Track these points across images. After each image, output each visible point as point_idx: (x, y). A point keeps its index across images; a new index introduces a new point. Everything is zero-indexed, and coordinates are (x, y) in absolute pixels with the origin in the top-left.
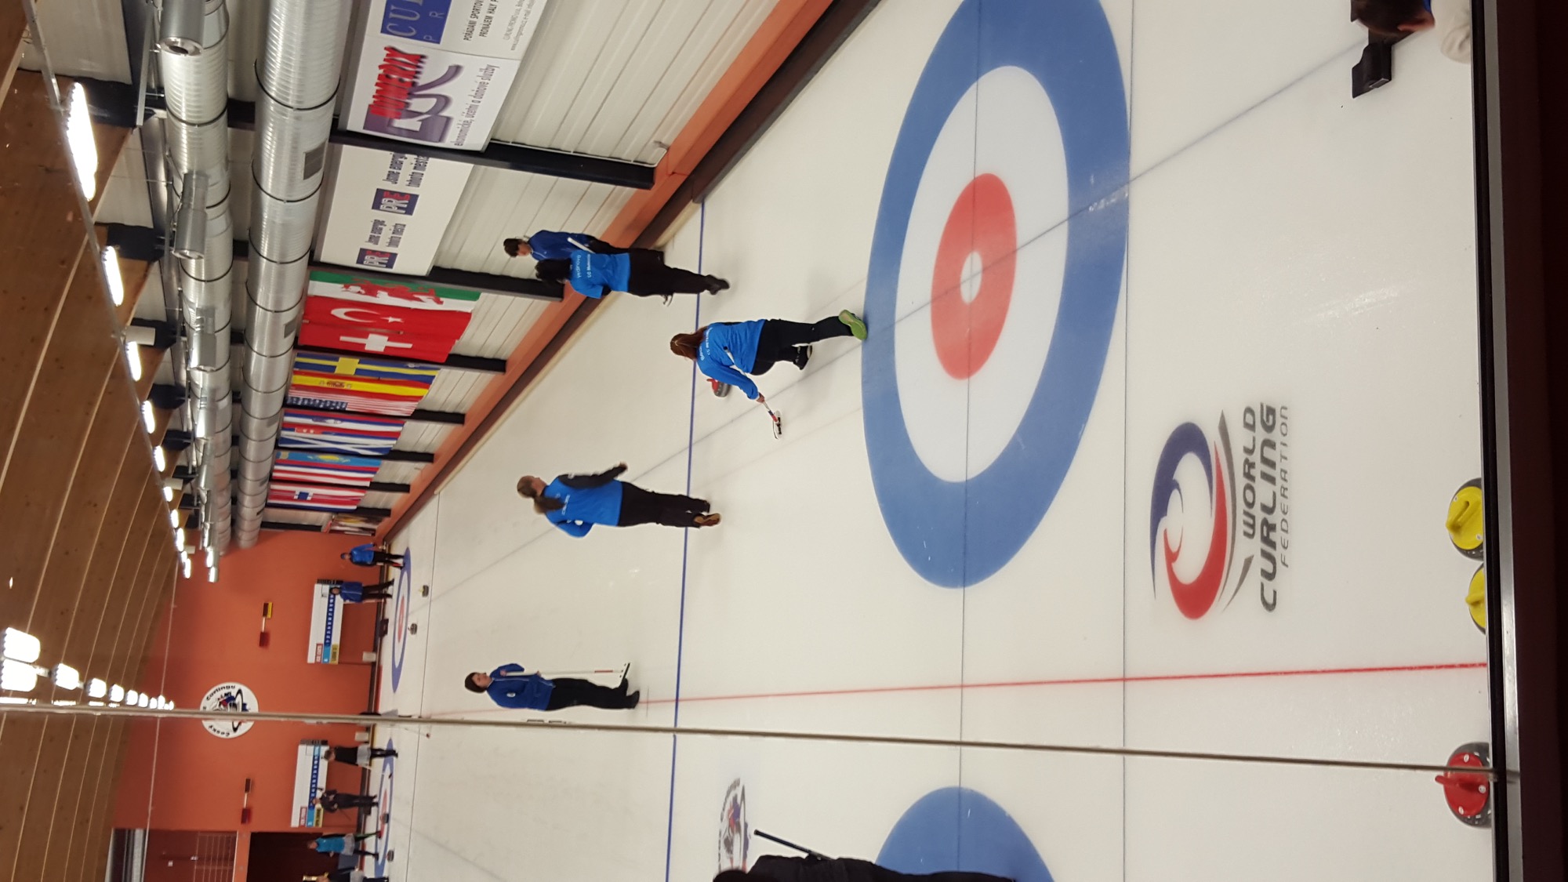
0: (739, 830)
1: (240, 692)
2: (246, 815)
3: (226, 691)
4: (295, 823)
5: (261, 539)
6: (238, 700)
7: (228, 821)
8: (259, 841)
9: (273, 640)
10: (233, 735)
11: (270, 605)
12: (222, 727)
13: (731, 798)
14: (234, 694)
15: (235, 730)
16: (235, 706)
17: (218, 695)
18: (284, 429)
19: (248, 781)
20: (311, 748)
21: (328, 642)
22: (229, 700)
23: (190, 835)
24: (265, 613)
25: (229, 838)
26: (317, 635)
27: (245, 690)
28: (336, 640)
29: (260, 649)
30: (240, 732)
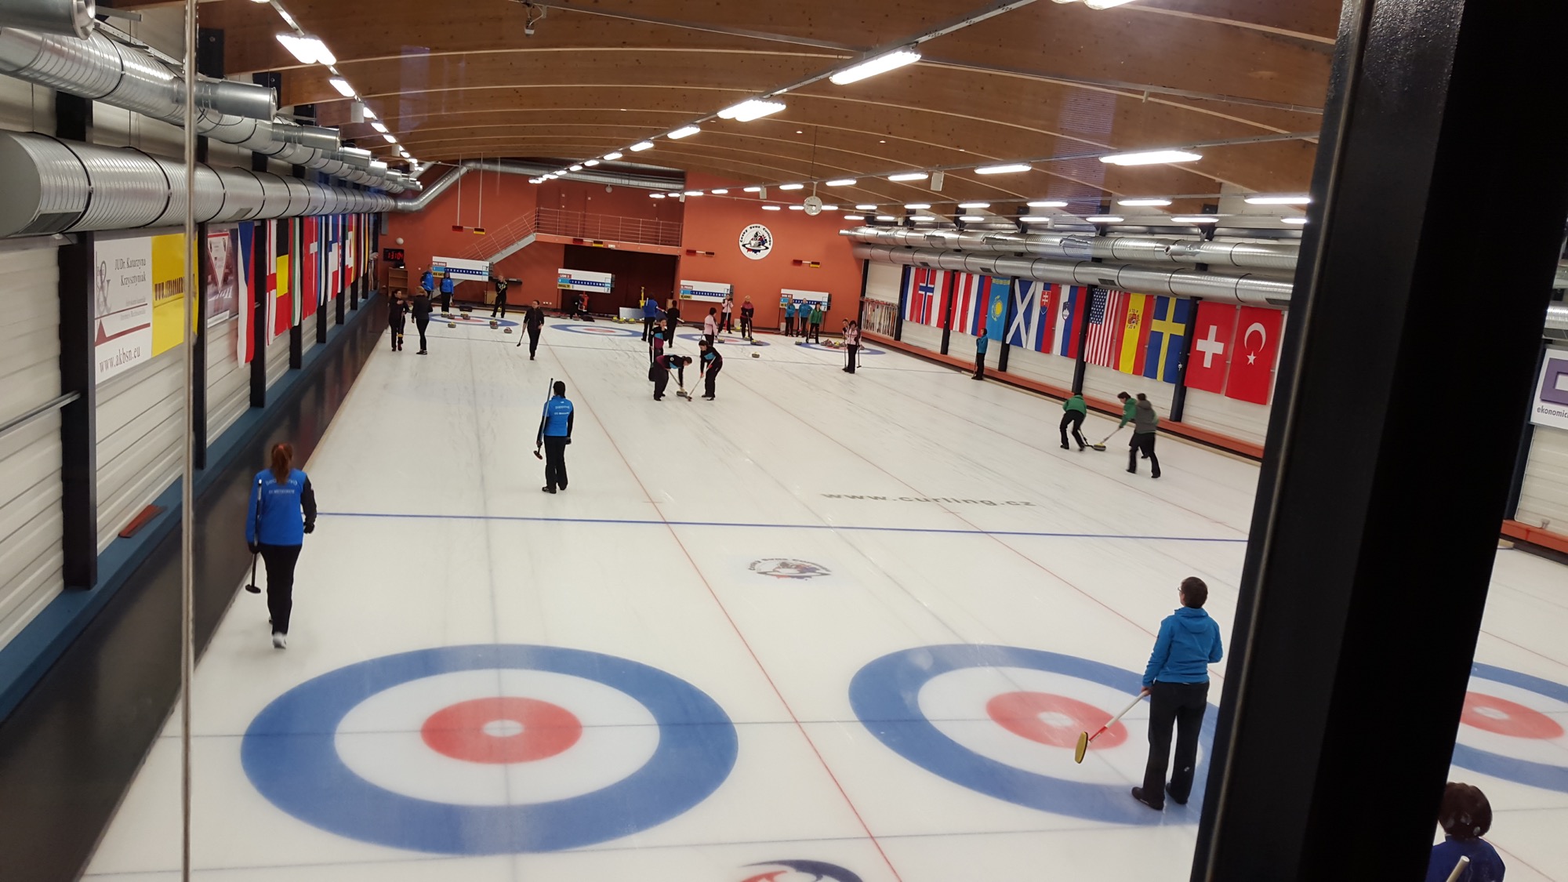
1: (767, 248)
2: (691, 252)
3: (768, 240)
4: (683, 282)
5: (858, 260)
6: (762, 247)
7: (687, 242)
9: (797, 268)
10: (741, 244)
11: (818, 266)
12: (748, 236)
14: (766, 245)
15: (744, 246)
16: (759, 245)
17: (766, 235)
19: (713, 254)
22: (762, 241)
23: (681, 219)
24: (813, 263)
25: (678, 243)
27: (768, 251)
29: (792, 260)
30: (742, 248)
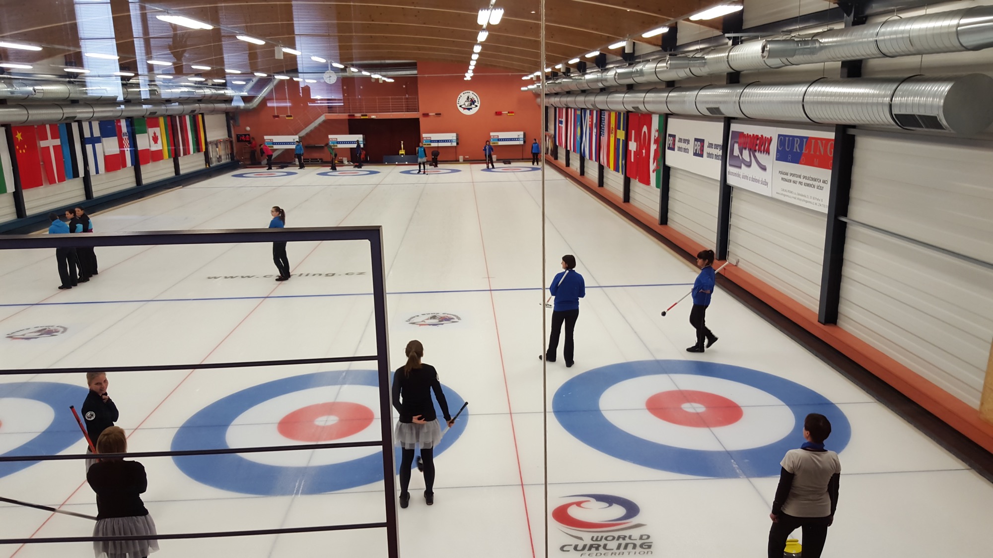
0: (440, 321)
1: (477, 106)
2: (426, 115)
3: (476, 101)
4: (424, 135)
5: (541, 107)
6: (473, 106)
7: (423, 109)
8: (416, 121)
9: (499, 117)
10: (458, 105)
11: (513, 114)
12: (462, 99)
13: (452, 317)
14: (475, 104)
15: (460, 106)
16: (471, 105)
17: (475, 97)
18: (590, 111)
20: (455, 138)
21: (499, 140)
22: (473, 102)
23: (416, 93)
24: (509, 113)
25: (416, 109)
26: (502, 135)
27: (478, 108)
28: (500, 143)
29: (495, 112)
30: (459, 108)
